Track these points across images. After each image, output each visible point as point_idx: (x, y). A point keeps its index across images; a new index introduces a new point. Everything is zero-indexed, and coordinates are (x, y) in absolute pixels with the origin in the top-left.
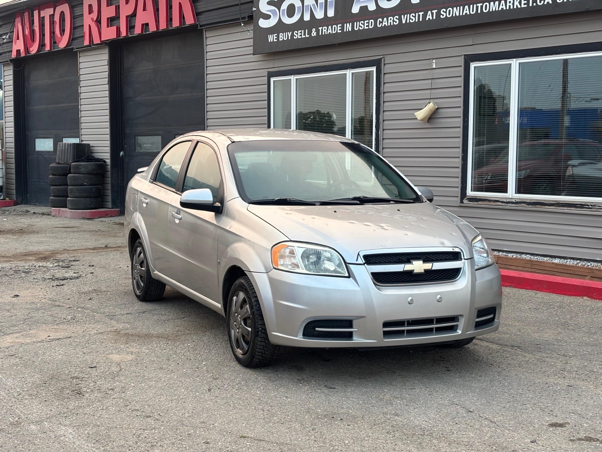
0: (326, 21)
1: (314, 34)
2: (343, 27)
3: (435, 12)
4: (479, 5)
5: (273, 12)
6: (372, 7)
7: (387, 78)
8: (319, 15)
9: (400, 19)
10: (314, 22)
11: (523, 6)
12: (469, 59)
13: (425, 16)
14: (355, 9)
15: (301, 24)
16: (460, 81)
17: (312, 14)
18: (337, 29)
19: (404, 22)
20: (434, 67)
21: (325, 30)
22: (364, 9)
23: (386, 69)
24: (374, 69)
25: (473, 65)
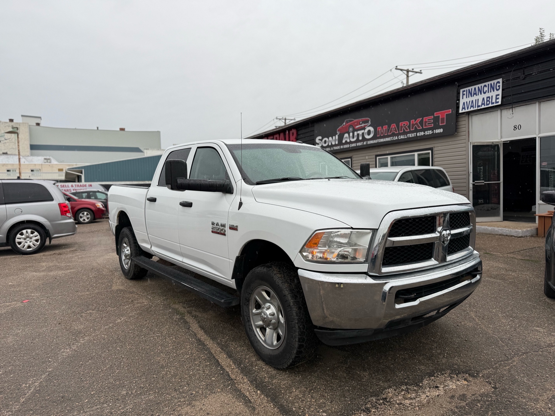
0: (336, 145)
1: (332, 149)
2: (340, 147)
3: (366, 142)
4: (378, 140)
5: (320, 142)
6: (348, 141)
7: (354, 162)
8: (333, 143)
9: (356, 144)
10: (332, 146)
11: (390, 140)
12: (377, 156)
13: (363, 143)
14: (344, 141)
15: (328, 146)
16: (374, 162)
17: (331, 143)
18: (338, 148)
19: (357, 145)
20: (367, 158)
21: (335, 148)
22: (346, 141)
23: (353, 159)
24: (350, 159)
25: (378, 158)
